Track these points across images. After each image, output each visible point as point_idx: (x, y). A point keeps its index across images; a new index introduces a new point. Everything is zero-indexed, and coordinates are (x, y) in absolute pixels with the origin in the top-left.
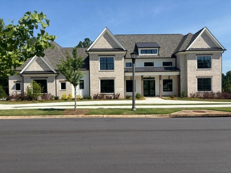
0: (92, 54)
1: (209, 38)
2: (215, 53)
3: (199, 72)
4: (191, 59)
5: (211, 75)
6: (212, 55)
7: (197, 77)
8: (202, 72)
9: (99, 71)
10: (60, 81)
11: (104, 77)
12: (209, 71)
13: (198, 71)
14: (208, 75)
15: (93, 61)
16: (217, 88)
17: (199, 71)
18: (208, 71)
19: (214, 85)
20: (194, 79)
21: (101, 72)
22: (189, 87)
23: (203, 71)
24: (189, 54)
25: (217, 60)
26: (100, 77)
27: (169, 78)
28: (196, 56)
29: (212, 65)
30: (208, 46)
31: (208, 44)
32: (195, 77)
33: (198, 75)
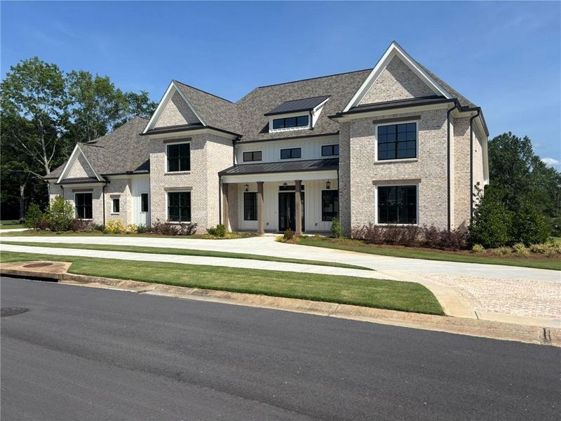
0: (154, 139)
1: (410, 70)
2: (429, 111)
3: (382, 169)
4: (361, 135)
5: (414, 178)
6: (418, 117)
7: (375, 183)
8: (390, 168)
9: (165, 175)
10: (111, 196)
11: (172, 186)
12: (410, 165)
13: (377, 166)
14: (407, 177)
15: (155, 155)
16: (434, 214)
17: (381, 166)
18: (406, 165)
19: (425, 206)
20: (368, 188)
21: (168, 176)
22: (353, 212)
23: (392, 166)
24: (354, 122)
25: (433, 132)
26: (166, 186)
27: (328, 187)
28: (372, 125)
29: (420, 147)
30: (407, 93)
31: (406, 88)
32: (371, 183)
33: (377, 178)
